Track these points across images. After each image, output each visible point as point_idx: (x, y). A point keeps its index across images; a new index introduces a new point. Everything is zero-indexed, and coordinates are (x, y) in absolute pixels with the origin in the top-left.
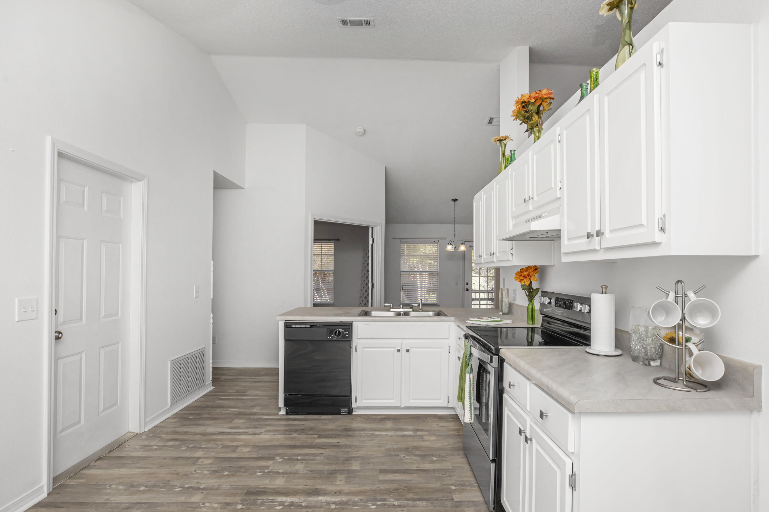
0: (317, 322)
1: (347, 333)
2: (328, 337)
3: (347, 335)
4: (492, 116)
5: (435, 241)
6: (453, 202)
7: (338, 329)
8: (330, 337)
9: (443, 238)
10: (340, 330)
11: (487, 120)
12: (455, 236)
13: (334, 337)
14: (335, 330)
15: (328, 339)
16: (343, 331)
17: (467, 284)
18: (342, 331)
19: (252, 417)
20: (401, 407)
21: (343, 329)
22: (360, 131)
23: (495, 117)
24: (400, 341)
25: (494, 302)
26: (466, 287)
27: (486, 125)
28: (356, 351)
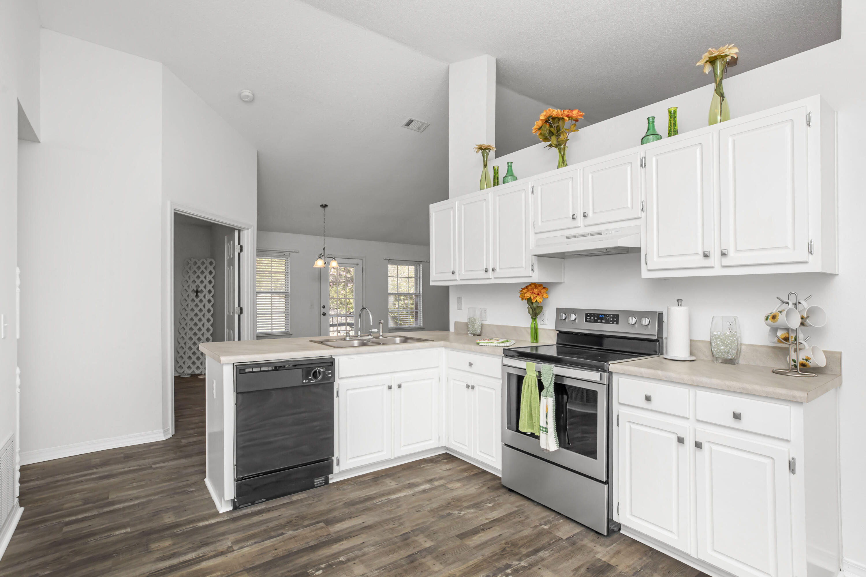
0: (282, 361)
1: (330, 372)
2: (304, 381)
3: (330, 375)
4: (413, 118)
5: (284, 254)
6: (322, 209)
7: (317, 368)
8: (307, 381)
9: (296, 251)
10: (320, 369)
11: (406, 121)
12: (324, 249)
13: (311, 380)
14: (313, 369)
15: (303, 383)
16: (324, 370)
17: (324, 307)
18: (322, 370)
19: (178, 530)
20: (392, 459)
21: (323, 367)
22: (248, 96)
23: (416, 120)
24: (387, 376)
25: (353, 327)
26: (323, 310)
27: (402, 127)
28: (338, 395)
